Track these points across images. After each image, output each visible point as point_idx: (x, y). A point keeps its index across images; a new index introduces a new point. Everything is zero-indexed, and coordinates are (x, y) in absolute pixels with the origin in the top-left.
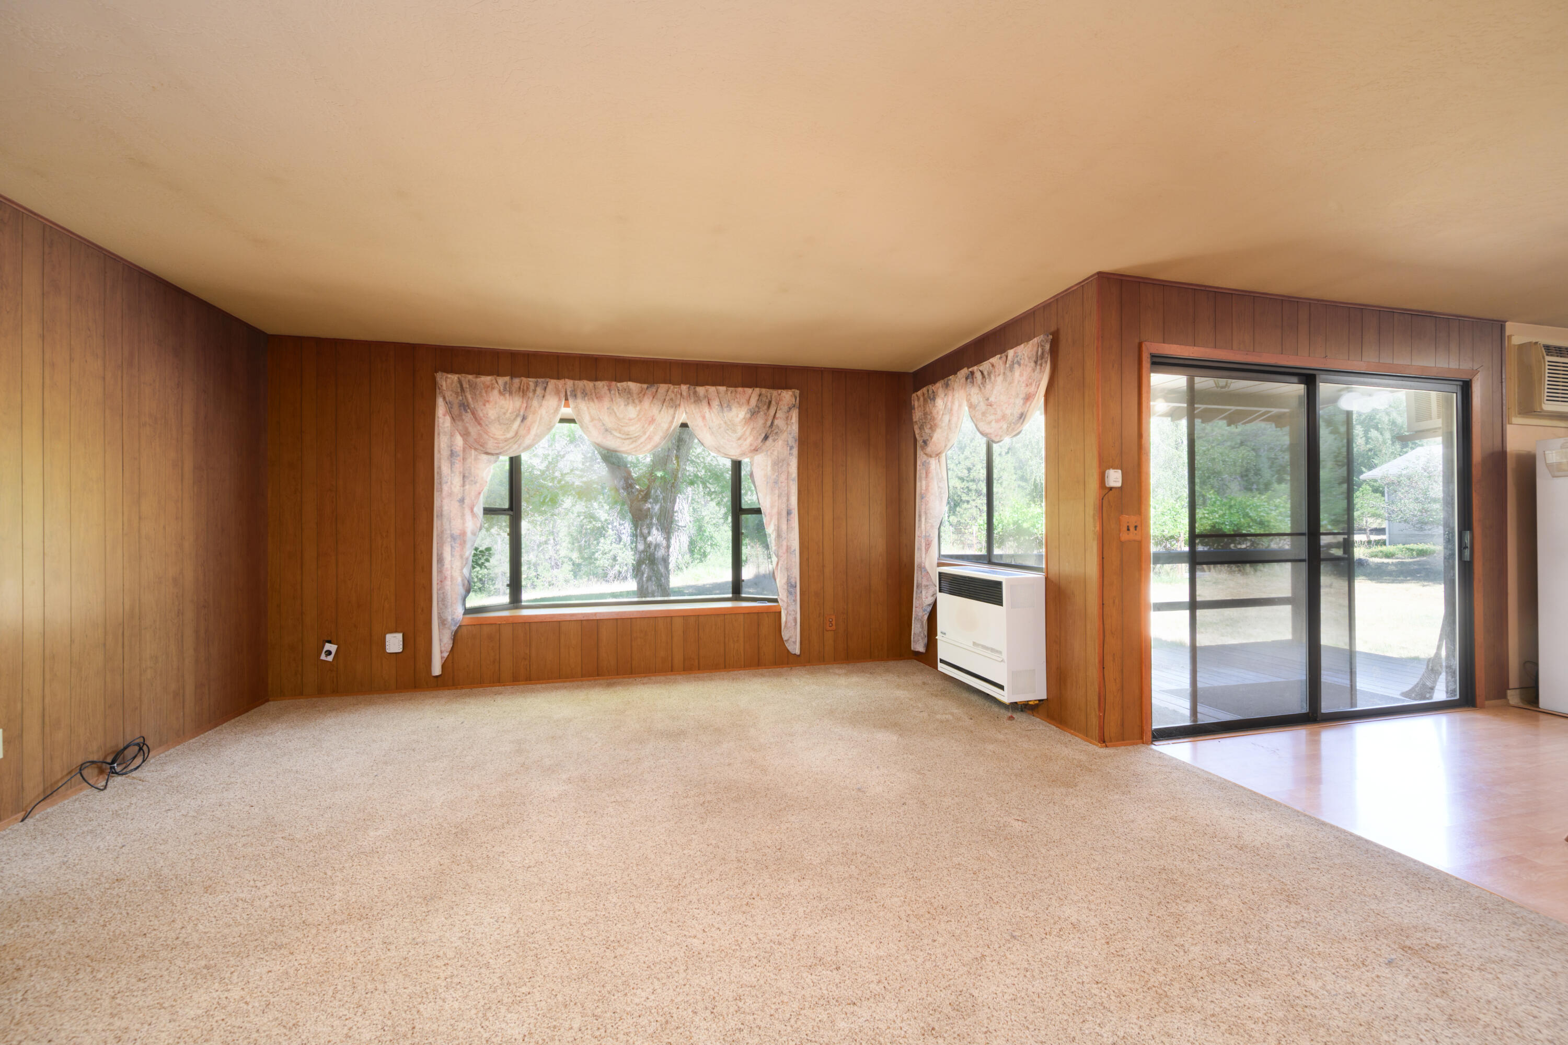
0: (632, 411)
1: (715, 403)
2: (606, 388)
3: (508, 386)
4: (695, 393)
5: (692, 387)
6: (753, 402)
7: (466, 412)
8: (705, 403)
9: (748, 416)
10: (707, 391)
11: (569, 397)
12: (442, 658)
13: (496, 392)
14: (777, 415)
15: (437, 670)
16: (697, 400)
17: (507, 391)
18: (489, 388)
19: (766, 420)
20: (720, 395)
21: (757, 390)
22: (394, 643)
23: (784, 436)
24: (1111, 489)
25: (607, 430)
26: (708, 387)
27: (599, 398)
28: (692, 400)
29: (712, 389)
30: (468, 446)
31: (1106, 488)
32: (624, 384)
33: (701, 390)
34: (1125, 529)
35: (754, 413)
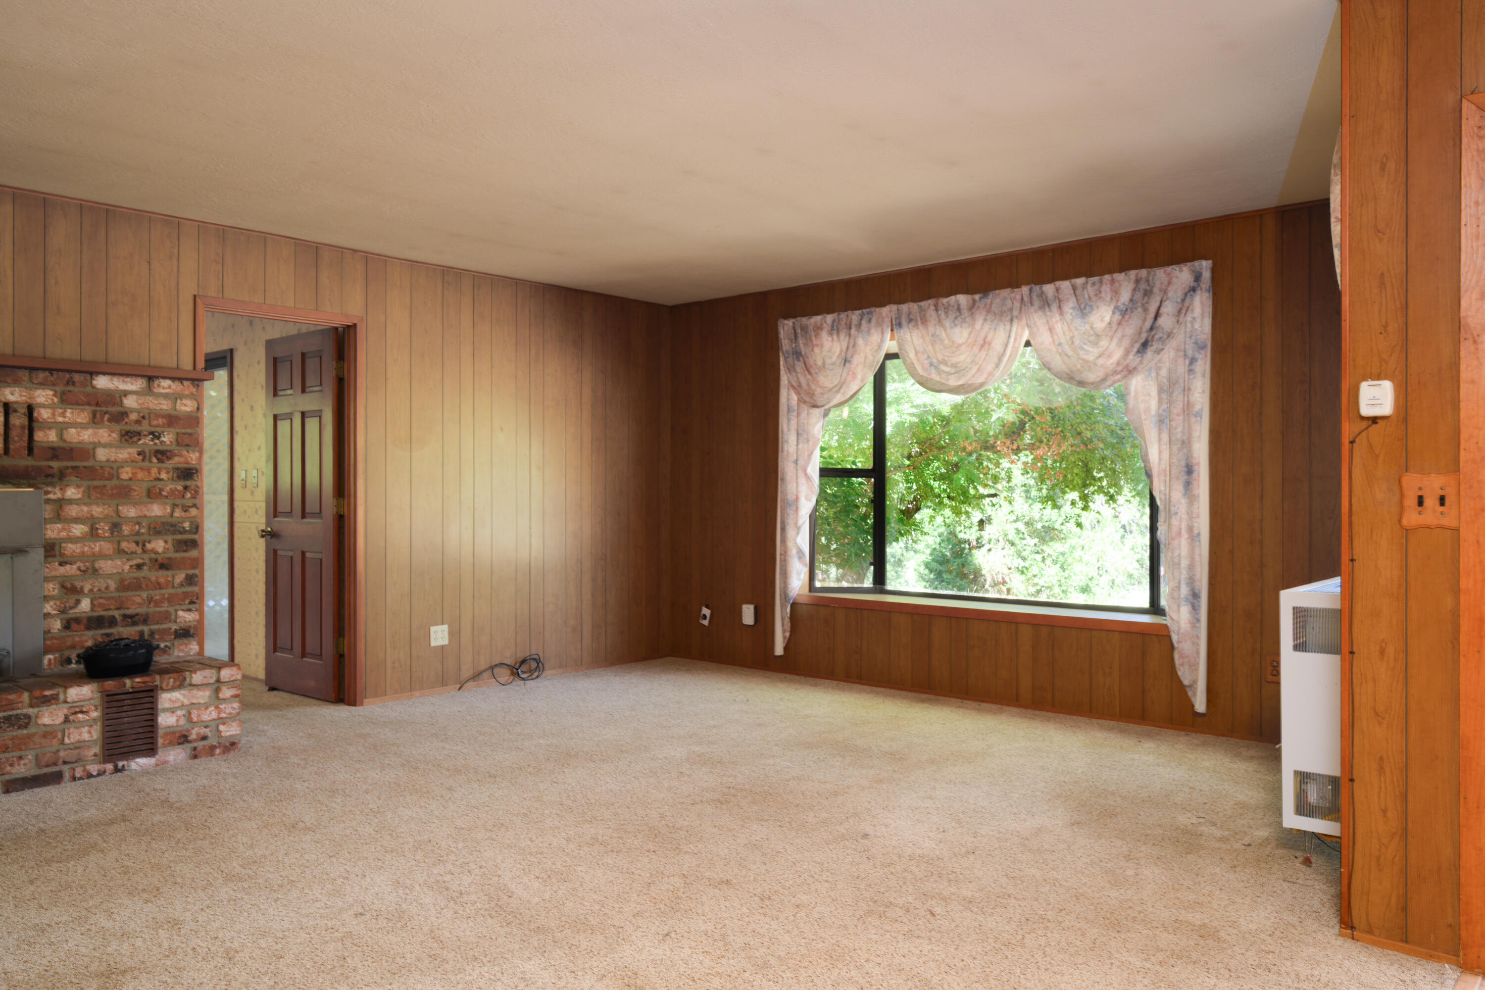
0: (960, 334)
1: (1069, 306)
2: (932, 308)
3: (835, 324)
4: (1042, 294)
5: (1036, 288)
6: (1125, 296)
7: (799, 360)
8: (1054, 308)
9: (1117, 317)
10: (1057, 290)
11: (894, 326)
12: (784, 637)
13: (824, 334)
14: (1163, 310)
15: (779, 650)
16: (1045, 304)
17: (834, 329)
18: (818, 328)
19: (1145, 320)
20: (1078, 292)
21: (1133, 273)
22: (748, 615)
23: (1173, 343)
24: (1374, 420)
25: (931, 365)
26: (1058, 283)
27: (924, 321)
28: (1036, 307)
29: (1065, 285)
30: (801, 401)
31: (1363, 418)
32: (952, 298)
33: (1049, 289)
34: (1415, 501)
35: (1125, 312)
